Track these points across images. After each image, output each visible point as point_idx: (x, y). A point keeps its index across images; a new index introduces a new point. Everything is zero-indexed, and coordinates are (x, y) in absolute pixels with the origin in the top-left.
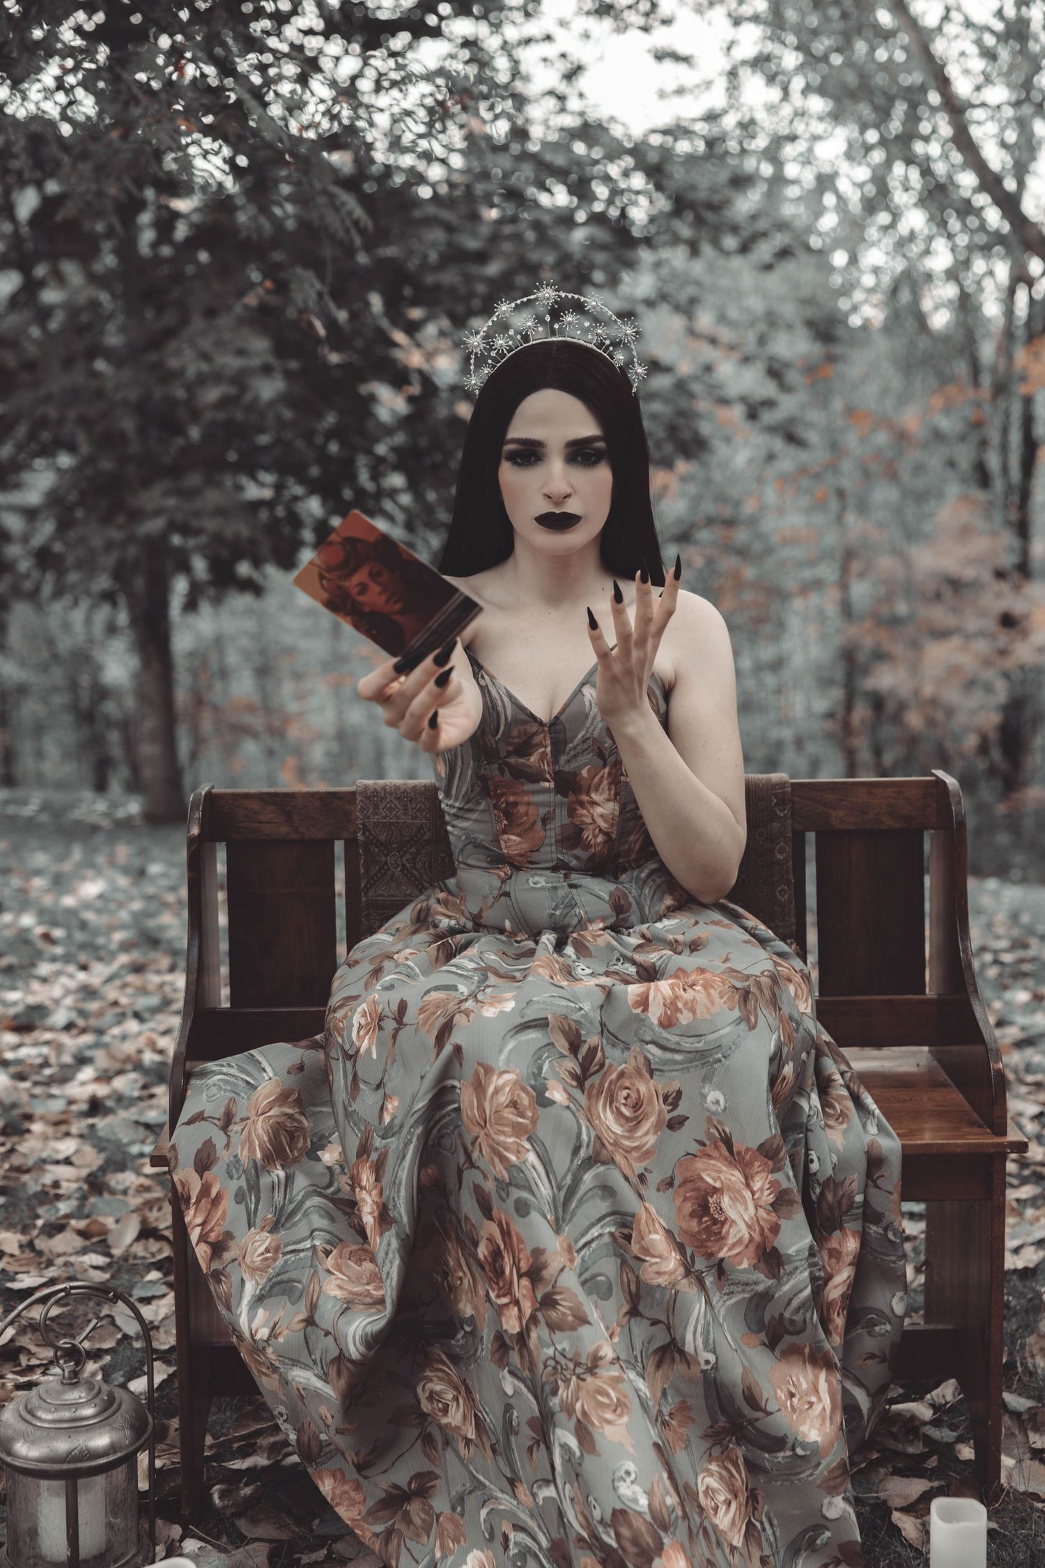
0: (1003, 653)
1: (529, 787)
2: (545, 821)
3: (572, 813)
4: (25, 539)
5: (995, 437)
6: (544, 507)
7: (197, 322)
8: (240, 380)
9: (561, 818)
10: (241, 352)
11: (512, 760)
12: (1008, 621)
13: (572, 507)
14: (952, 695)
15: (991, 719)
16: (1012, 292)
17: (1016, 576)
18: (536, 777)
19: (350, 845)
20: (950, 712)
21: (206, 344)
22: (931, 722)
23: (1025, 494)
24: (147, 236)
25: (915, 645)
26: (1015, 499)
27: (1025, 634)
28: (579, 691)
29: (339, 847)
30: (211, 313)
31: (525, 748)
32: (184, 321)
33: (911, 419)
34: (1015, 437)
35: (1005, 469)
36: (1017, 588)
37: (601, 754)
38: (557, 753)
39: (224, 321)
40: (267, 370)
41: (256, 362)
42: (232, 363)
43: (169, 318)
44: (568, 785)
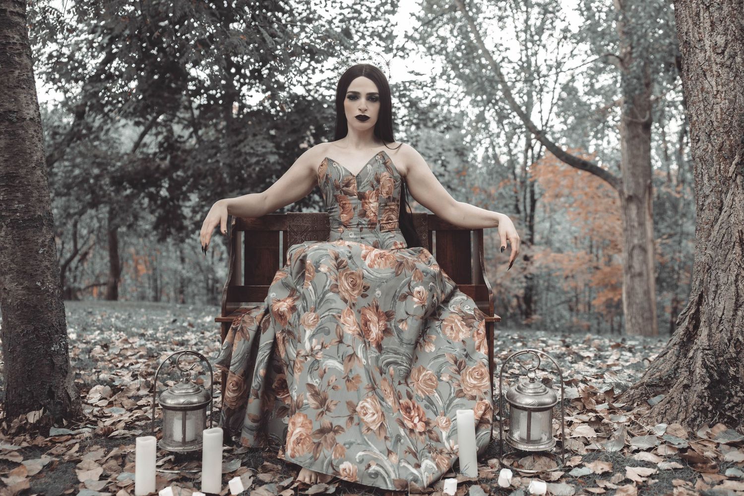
0: (525, 269)
1: (350, 198)
2: (354, 209)
3: (363, 206)
4: (191, 218)
5: (522, 200)
6: (358, 113)
7: (250, 138)
8: (264, 155)
9: (360, 208)
10: (264, 147)
11: (345, 189)
12: (526, 258)
13: (367, 114)
14: (507, 283)
15: (521, 292)
16: (526, 151)
17: (529, 244)
18: (351, 195)
19: (285, 232)
20: (507, 289)
21: (253, 144)
22: (500, 292)
23: (532, 217)
24: (235, 111)
25: (495, 266)
26: (528, 219)
27: (532, 263)
28: (366, 166)
29: (281, 233)
30: (255, 135)
31: (347, 185)
32: (246, 138)
33: (492, 190)
34: (528, 200)
35: (525, 209)
36: (529, 247)
37: (373, 186)
38: (358, 186)
39: (259, 137)
40: (272, 153)
41: (269, 150)
42: (260, 150)
43: (241, 137)
44: (362, 197)
